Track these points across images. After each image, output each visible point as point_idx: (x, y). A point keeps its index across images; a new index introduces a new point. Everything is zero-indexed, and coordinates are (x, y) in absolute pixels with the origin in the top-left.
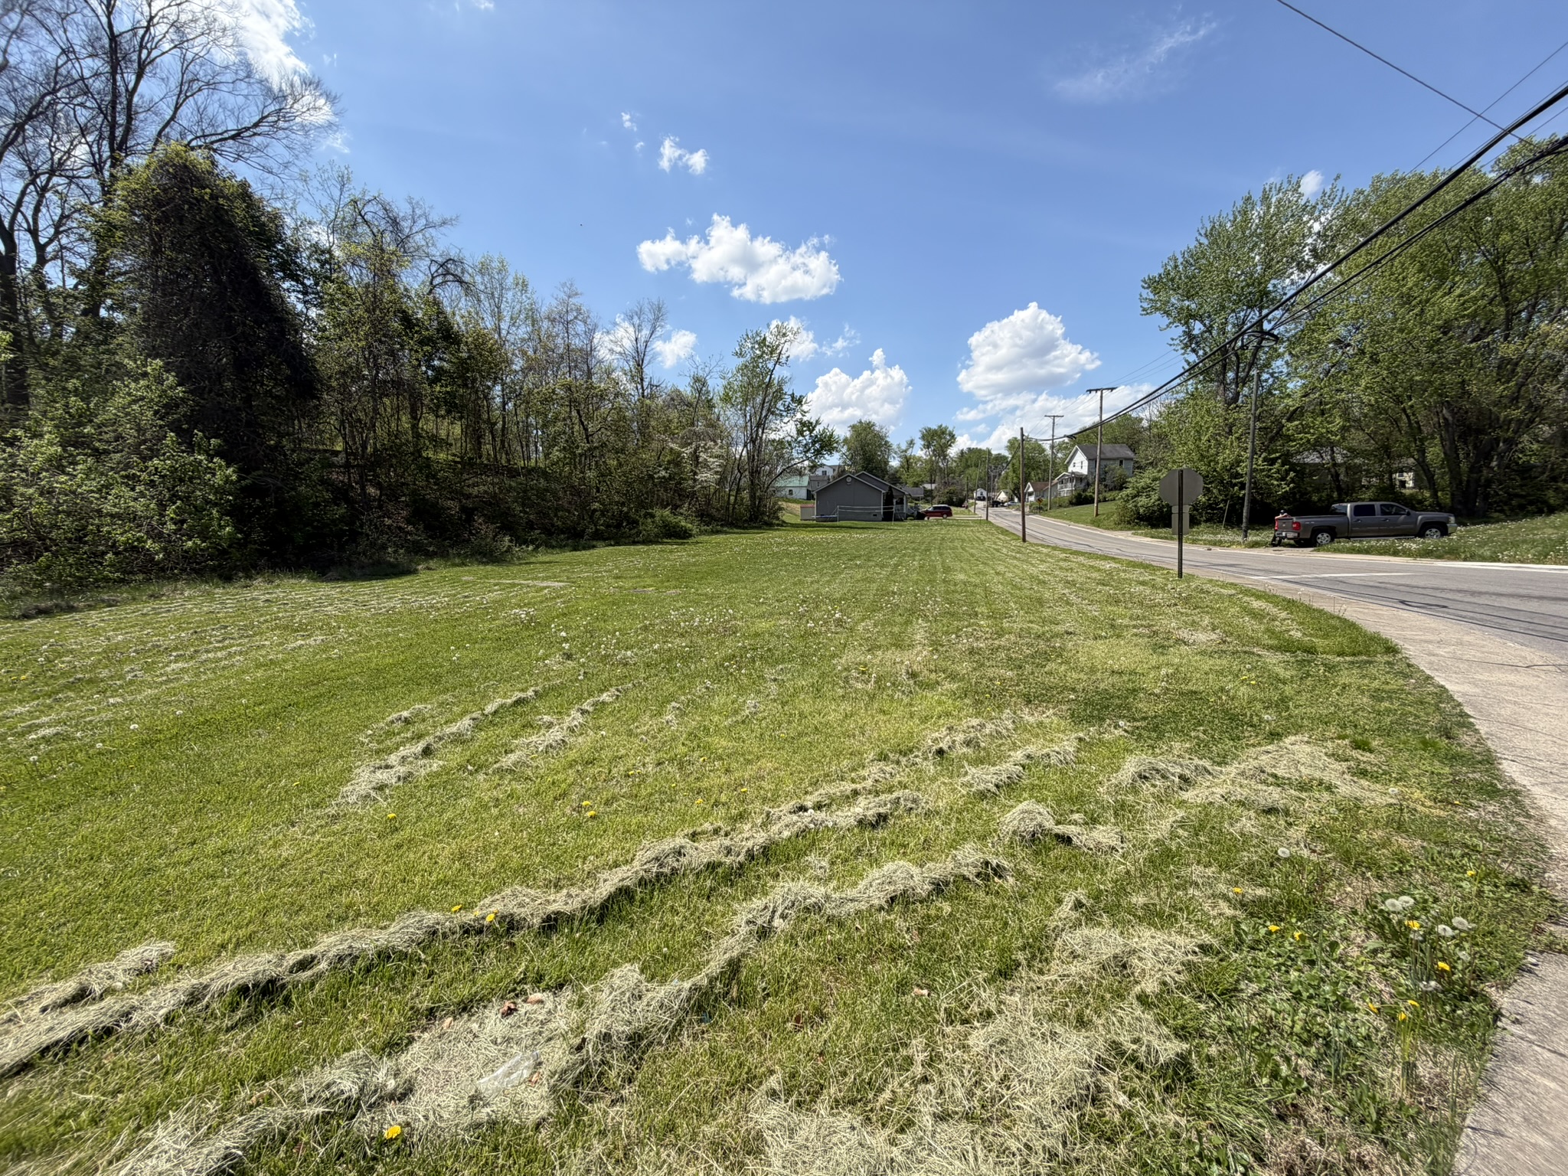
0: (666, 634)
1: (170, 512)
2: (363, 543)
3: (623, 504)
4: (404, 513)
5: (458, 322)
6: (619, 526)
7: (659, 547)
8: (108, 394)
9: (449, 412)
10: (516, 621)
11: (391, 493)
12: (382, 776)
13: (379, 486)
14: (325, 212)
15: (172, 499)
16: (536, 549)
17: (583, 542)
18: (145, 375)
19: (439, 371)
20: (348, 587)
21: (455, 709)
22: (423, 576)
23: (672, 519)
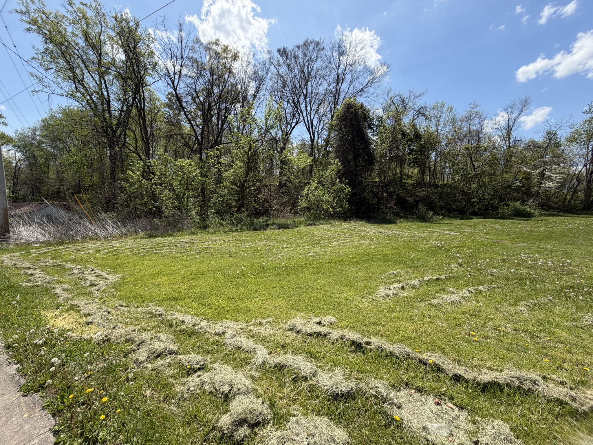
0: (518, 266)
1: (335, 201)
2: (381, 212)
3: (491, 199)
4: (394, 202)
5: (422, 131)
6: (486, 209)
7: (511, 221)
8: (327, 170)
9: (414, 165)
10: (436, 246)
11: (390, 195)
12: (388, 291)
13: (387, 193)
14: (382, 104)
15: (337, 196)
16: (443, 218)
17: (465, 216)
18: (335, 164)
19: (412, 150)
20: (375, 226)
21: (412, 275)
22: (399, 224)
23: (522, 208)
